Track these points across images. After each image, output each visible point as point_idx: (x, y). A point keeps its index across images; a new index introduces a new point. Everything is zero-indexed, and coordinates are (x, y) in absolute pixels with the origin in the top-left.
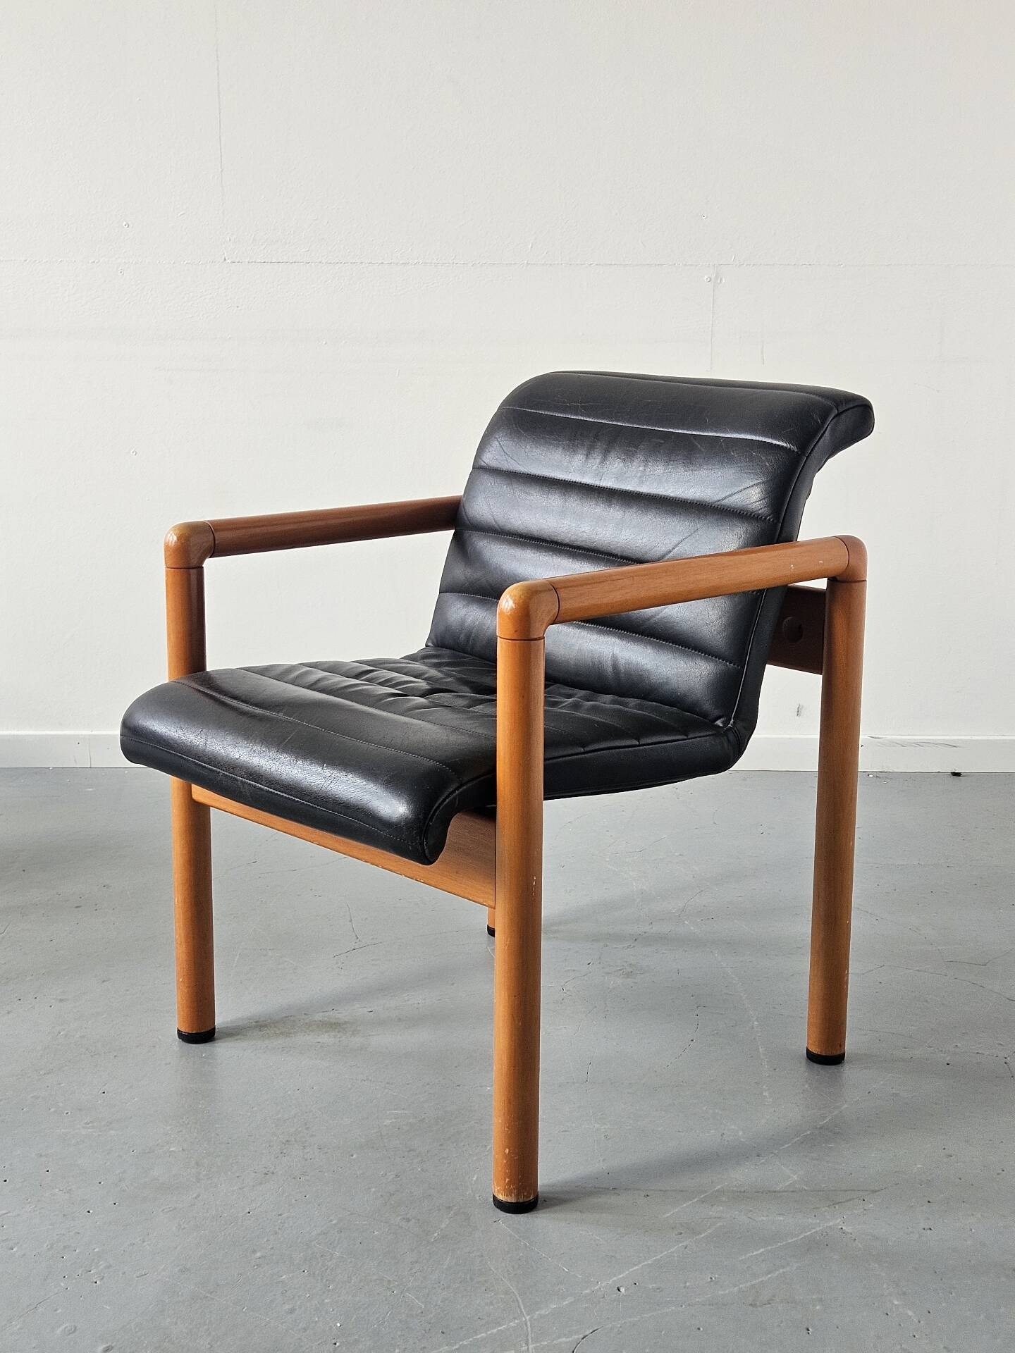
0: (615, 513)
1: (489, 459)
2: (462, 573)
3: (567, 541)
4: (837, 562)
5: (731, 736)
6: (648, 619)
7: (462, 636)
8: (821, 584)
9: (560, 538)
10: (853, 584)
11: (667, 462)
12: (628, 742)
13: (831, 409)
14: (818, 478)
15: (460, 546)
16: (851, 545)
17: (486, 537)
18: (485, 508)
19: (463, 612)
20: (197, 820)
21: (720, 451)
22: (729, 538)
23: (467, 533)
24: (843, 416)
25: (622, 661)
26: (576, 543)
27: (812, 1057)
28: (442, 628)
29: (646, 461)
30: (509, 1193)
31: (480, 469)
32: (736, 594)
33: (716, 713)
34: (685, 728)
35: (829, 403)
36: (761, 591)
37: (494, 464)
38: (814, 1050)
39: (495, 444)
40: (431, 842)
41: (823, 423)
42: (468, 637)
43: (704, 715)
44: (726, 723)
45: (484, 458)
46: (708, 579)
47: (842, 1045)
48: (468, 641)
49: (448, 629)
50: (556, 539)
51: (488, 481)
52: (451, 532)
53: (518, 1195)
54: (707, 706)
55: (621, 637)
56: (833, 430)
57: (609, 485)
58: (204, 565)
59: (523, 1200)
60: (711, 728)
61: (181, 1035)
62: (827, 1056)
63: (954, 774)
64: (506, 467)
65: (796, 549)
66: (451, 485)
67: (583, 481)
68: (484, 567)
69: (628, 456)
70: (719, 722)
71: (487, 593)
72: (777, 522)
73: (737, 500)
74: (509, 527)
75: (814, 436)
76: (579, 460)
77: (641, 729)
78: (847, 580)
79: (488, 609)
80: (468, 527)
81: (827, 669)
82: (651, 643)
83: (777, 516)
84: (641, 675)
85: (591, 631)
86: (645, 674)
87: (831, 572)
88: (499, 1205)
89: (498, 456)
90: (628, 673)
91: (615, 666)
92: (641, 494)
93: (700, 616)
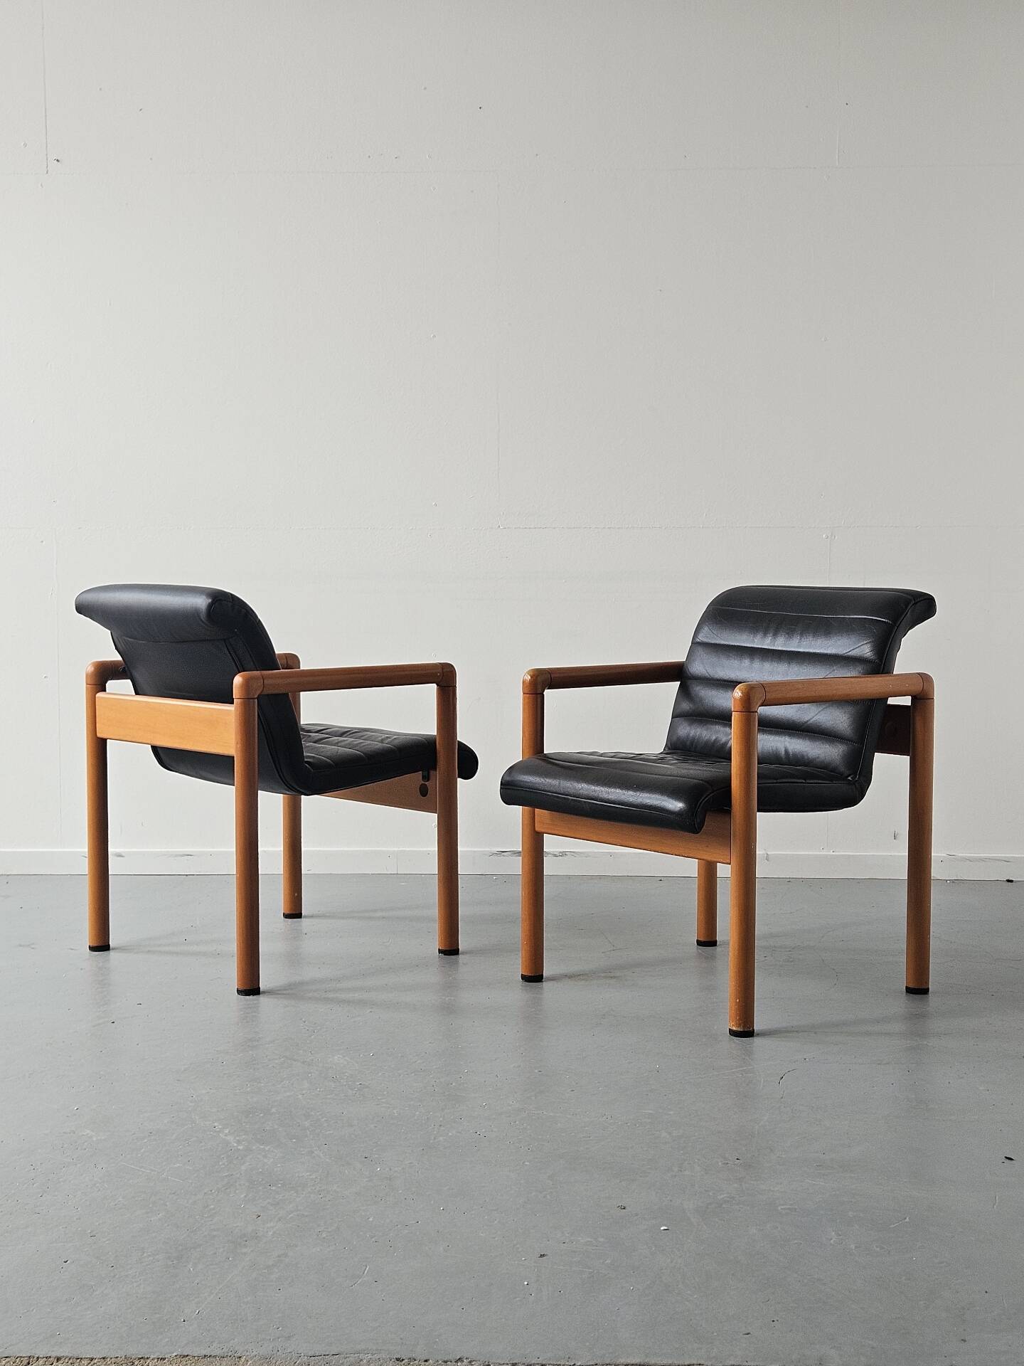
0: (784, 665)
1: (701, 638)
2: (686, 706)
4: (917, 688)
5: (857, 785)
6: (806, 722)
7: (689, 742)
8: (906, 701)
10: (927, 701)
11: (814, 634)
12: (801, 781)
13: (911, 600)
14: (905, 641)
15: (684, 692)
16: (925, 678)
17: (701, 684)
18: (698, 668)
19: (688, 729)
20: (536, 841)
21: (846, 628)
22: (853, 673)
23: (689, 682)
24: (919, 604)
25: (790, 748)
27: (909, 991)
28: (675, 738)
29: (802, 635)
30: (739, 1025)
31: (695, 643)
32: (858, 702)
33: (847, 772)
34: (831, 779)
35: (909, 597)
36: (872, 700)
37: (705, 640)
38: (911, 986)
39: (706, 628)
40: (698, 820)
41: (906, 607)
42: (692, 743)
43: (840, 774)
44: (855, 779)
46: (844, 689)
47: (927, 983)
48: (693, 745)
49: (679, 739)
51: (700, 652)
52: (679, 682)
53: (744, 1027)
54: (842, 769)
55: (790, 735)
56: (912, 614)
57: (780, 648)
58: (544, 693)
59: (745, 1031)
60: (844, 780)
61: (523, 977)
62: (918, 989)
63: (1008, 881)
64: (713, 642)
65: (893, 678)
66: (677, 654)
67: (763, 647)
68: (701, 700)
69: (790, 633)
70: (849, 778)
71: (705, 716)
72: (881, 663)
73: (855, 653)
74: (716, 676)
75: (901, 615)
76: (759, 636)
77: (807, 776)
78: (923, 698)
79: (706, 725)
80: (690, 679)
81: (912, 755)
82: (807, 735)
83: (881, 661)
84: (803, 755)
85: (771, 733)
86: (805, 754)
87: (914, 694)
88: (732, 1033)
89: (707, 636)
90: (795, 755)
91: (786, 751)
92: (799, 652)
93: (838, 719)
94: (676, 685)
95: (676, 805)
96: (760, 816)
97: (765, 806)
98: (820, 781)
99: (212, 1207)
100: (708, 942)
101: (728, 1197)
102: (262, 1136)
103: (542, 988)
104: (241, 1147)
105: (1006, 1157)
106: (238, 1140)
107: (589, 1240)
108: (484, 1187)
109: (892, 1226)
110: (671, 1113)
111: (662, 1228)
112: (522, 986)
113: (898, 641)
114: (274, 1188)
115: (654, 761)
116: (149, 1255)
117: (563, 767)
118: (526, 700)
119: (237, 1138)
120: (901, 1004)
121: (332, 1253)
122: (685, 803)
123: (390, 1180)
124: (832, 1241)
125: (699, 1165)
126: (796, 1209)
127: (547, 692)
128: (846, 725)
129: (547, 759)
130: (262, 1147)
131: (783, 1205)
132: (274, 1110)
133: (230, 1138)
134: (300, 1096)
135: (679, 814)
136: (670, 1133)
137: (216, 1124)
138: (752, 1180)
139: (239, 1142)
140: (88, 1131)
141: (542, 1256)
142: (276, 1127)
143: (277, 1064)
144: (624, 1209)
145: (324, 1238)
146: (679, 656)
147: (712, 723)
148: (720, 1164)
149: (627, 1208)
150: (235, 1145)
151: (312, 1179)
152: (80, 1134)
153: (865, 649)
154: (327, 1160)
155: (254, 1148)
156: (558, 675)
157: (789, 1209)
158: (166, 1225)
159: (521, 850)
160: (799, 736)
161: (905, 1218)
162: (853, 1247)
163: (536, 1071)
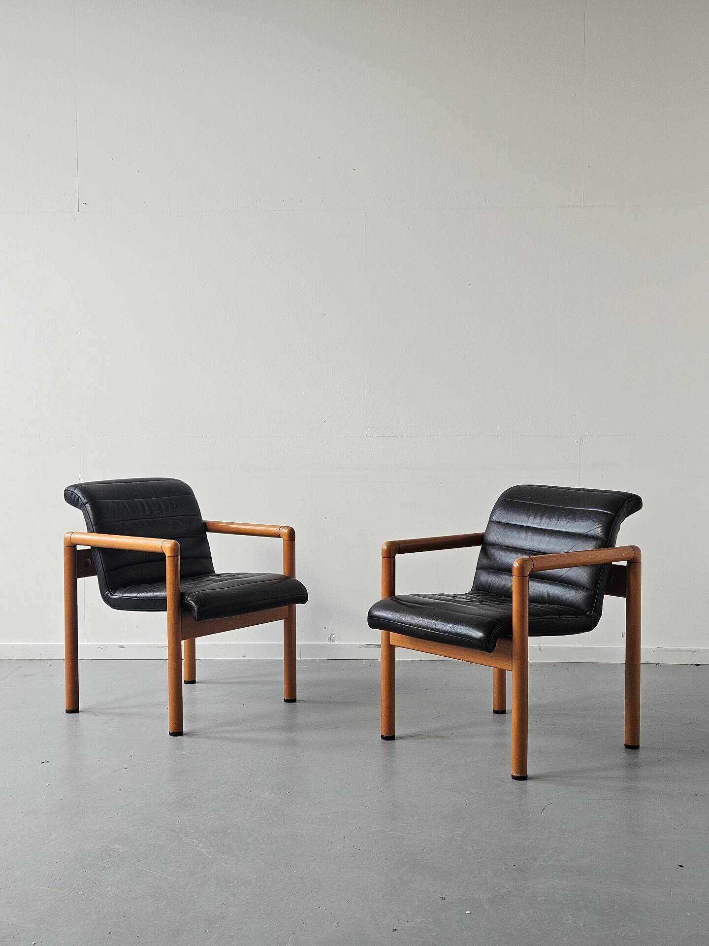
0: (546, 539)
1: (495, 518)
2: (485, 562)
3: (528, 548)
4: (630, 555)
5: (593, 618)
6: (561, 576)
7: (487, 586)
8: (624, 563)
9: (525, 548)
10: (637, 564)
11: (566, 519)
13: (626, 500)
15: (484, 552)
16: (635, 549)
17: (495, 548)
18: (493, 537)
19: (486, 577)
20: (390, 651)
21: (586, 515)
22: (590, 546)
23: (487, 547)
24: (631, 502)
25: (551, 592)
26: (532, 549)
27: (627, 747)
28: (478, 583)
29: (558, 519)
30: (518, 772)
31: (491, 522)
32: (592, 565)
33: (587, 610)
34: (576, 614)
35: (625, 497)
36: (602, 564)
37: (497, 520)
38: (628, 744)
39: (497, 512)
40: (492, 644)
41: (624, 504)
42: (489, 586)
43: (583, 610)
44: (590, 613)
45: (494, 518)
46: (583, 559)
47: (638, 742)
48: (489, 588)
49: (480, 583)
50: (523, 548)
51: (494, 526)
52: (481, 546)
53: (521, 773)
54: (583, 607)
55: (550, 584)
56: (627, 508)
57: (544, 528)
58: (396, 557)
59: (522, 776)
60: (585, 615)
61: (382, 737)
62: (633, 746)
63: (696, 665)
64: (503, 521)
65: (615, 550)
66: (480, 528)
67: (534, 526)
68: (495, 559)
69: (551, 517)
70: (588, 613)
71: (497, 569)
72: (607, 540)
73: (592, 533)
74: (504, 544)
75: (620, 509)
76: (532, 518)
77: (560, 613)
78: (634, 562)
79: (497, 575)
80: (487, 544)
81: (628, 596)
82: (562, 585)
83: (607, 538)
84: (558, 597)
85: (538, 582)
86: (560, 596)
87: (628, 559)
88: (514, 777)
89: (498, 517)
90: (553, 597)
91: (548, 595)
92: (556, 531)
93: (580, 574)
94: (479, 548)
95: (478, 634)
96: (531, 639)
97: (534, 632)
98: (568, 617)
99: (196, 897)
100: (500, 711)
101: (508, 892)
102: (223, 849)
103: (394, 745)
104: (210, 857)
105: (679, 865)
106: (208, 852)
107: (423, 919)
108: (359, 884)
109: (606, 912)
110: (474, 833)
111: (467, 912)
112: (382, 743)
113: (618, 526)
114: (232, 884)
115: (464, 603)
116: (159, 929)
117: (407, 606)
118: (384, 562)
119: (208, 851)
120: (622, 755)
121: (268, 928)
122: (483, 633)
123: (302, 879)
124: (569, 921)
125: (490, 870)
126: (548, 900)
127: (397, 556)
128: (585, 579)
129: (398, 600)
130: (223, 856)
131: (540, 897)
132: (229, 831)
133: (204, 850)
134: (245, 821)
135: (480, 640)
136: (473, 848)
137: (194, 841)
138: (523, 881)
139: (209, 853)
140: (117, 846)
141: (395, 930)
142: (231, 842)
143: (229, 798)
144: (444, 899)
145: (263, 918)
146: (481, 529)
147: (502, 574)
148: (503, 868)
149: (447, 899)
150: (207, 855)
151: (255, 878)
152: (112, 847)
153: (597, 530)
154: (263, 865)
155: (218, 857)
156: (403, 545)
157: (545, 899)
158: (168, 909)
159: (381, 643)
160: (556, 585)
161: (614, 907)
162: (582, 925)
163: (391, 804)
